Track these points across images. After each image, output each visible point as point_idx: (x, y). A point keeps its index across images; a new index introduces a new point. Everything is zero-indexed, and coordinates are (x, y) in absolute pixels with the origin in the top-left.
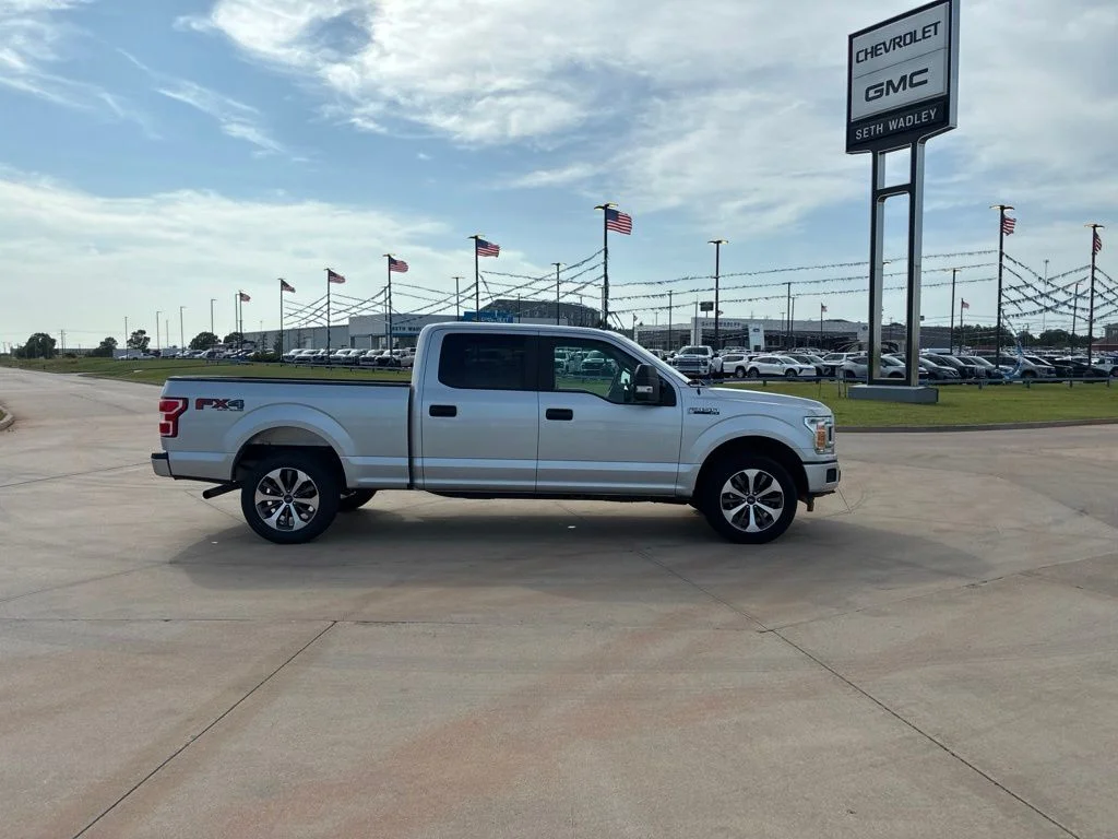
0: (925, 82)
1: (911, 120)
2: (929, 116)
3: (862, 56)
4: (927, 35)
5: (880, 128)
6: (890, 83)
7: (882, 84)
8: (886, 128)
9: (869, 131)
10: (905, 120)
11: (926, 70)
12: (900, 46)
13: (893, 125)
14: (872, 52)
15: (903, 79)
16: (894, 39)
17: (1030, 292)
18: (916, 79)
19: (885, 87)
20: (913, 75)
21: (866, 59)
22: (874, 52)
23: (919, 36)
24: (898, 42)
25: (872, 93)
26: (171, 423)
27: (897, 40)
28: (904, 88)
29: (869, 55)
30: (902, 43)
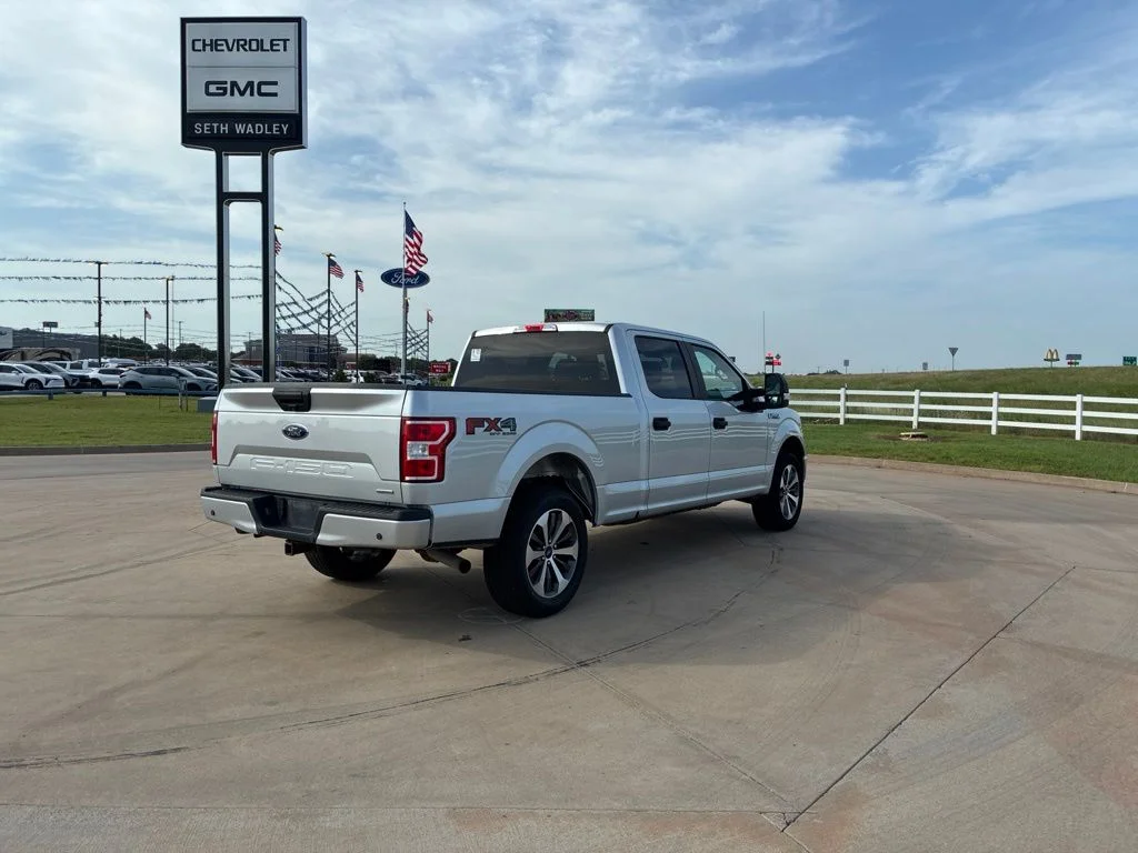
0: (275, 95)
1: (260, 129)
2: (281, 129)
3: (199, 45)
4: (274, 48)
5: (225, 128)
6: (234, 84)
7: (226, 83)
8: (232, 130)
9: (212, 128)
10: (254, 128)
11: (275, 83)
12: (245, 50)
13: (240, 129)
14: (211, 45)
15: (250, 84)
16: (238, 40)
17: (295, 309)
18: (264, 89)
19: (228, 86)
20: (260, 84)
21: (204, 50)
22: (214, 45)
23: (267, 46)
24: (242, 44)
25: (213, 89)
26: (435, 458)
27: (242, 43)
28: (252, 94)
29: (208, 48)
30: (247, 47)
